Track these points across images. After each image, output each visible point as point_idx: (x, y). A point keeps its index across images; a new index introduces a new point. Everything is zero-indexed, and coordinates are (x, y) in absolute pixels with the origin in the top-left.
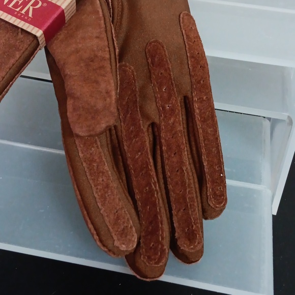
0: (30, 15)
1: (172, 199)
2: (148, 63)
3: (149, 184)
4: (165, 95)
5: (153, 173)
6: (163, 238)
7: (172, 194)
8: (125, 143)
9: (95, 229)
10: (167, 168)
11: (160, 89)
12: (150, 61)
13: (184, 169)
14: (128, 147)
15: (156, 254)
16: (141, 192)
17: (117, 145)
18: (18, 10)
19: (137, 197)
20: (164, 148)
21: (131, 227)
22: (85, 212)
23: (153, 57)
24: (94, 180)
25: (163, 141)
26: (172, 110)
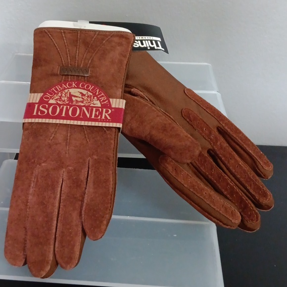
0: (109, 118)
1: (244, 182)
2: (188, 121)
3: (228, 184)
4: (207, 132)
5: (227, 177)
6: (252, 207)
7: (242, 179)
8: (202, 168)
9: (218, 220)
10: (231, 168)
11: (203, 130)
12: (188, 120)
13: (240, 164)
14: (205, 169)
15: (254, 217)
16: (226, 190)
17: (196, 171)
18: (99, 118)
19: (225, 193)
20: (223, 159)
21: (234, 210)
22: (207, 214)
23: (189, 117)
24: (201, 195)
25: (220, 155)
26: (216, 138)
